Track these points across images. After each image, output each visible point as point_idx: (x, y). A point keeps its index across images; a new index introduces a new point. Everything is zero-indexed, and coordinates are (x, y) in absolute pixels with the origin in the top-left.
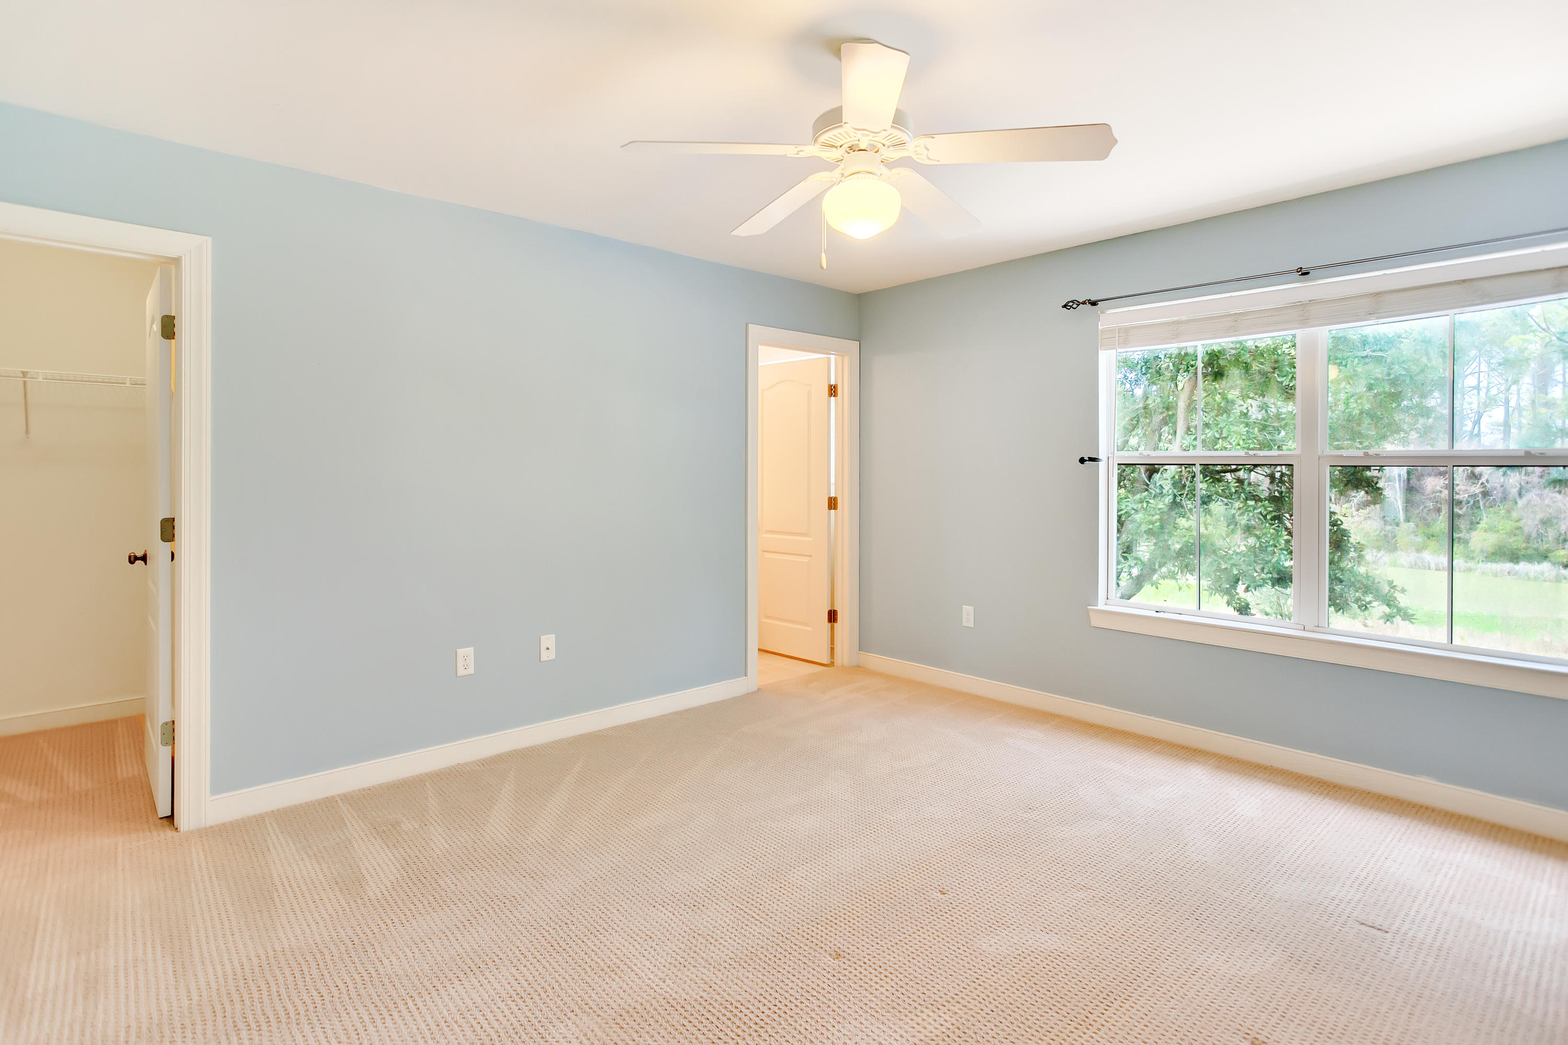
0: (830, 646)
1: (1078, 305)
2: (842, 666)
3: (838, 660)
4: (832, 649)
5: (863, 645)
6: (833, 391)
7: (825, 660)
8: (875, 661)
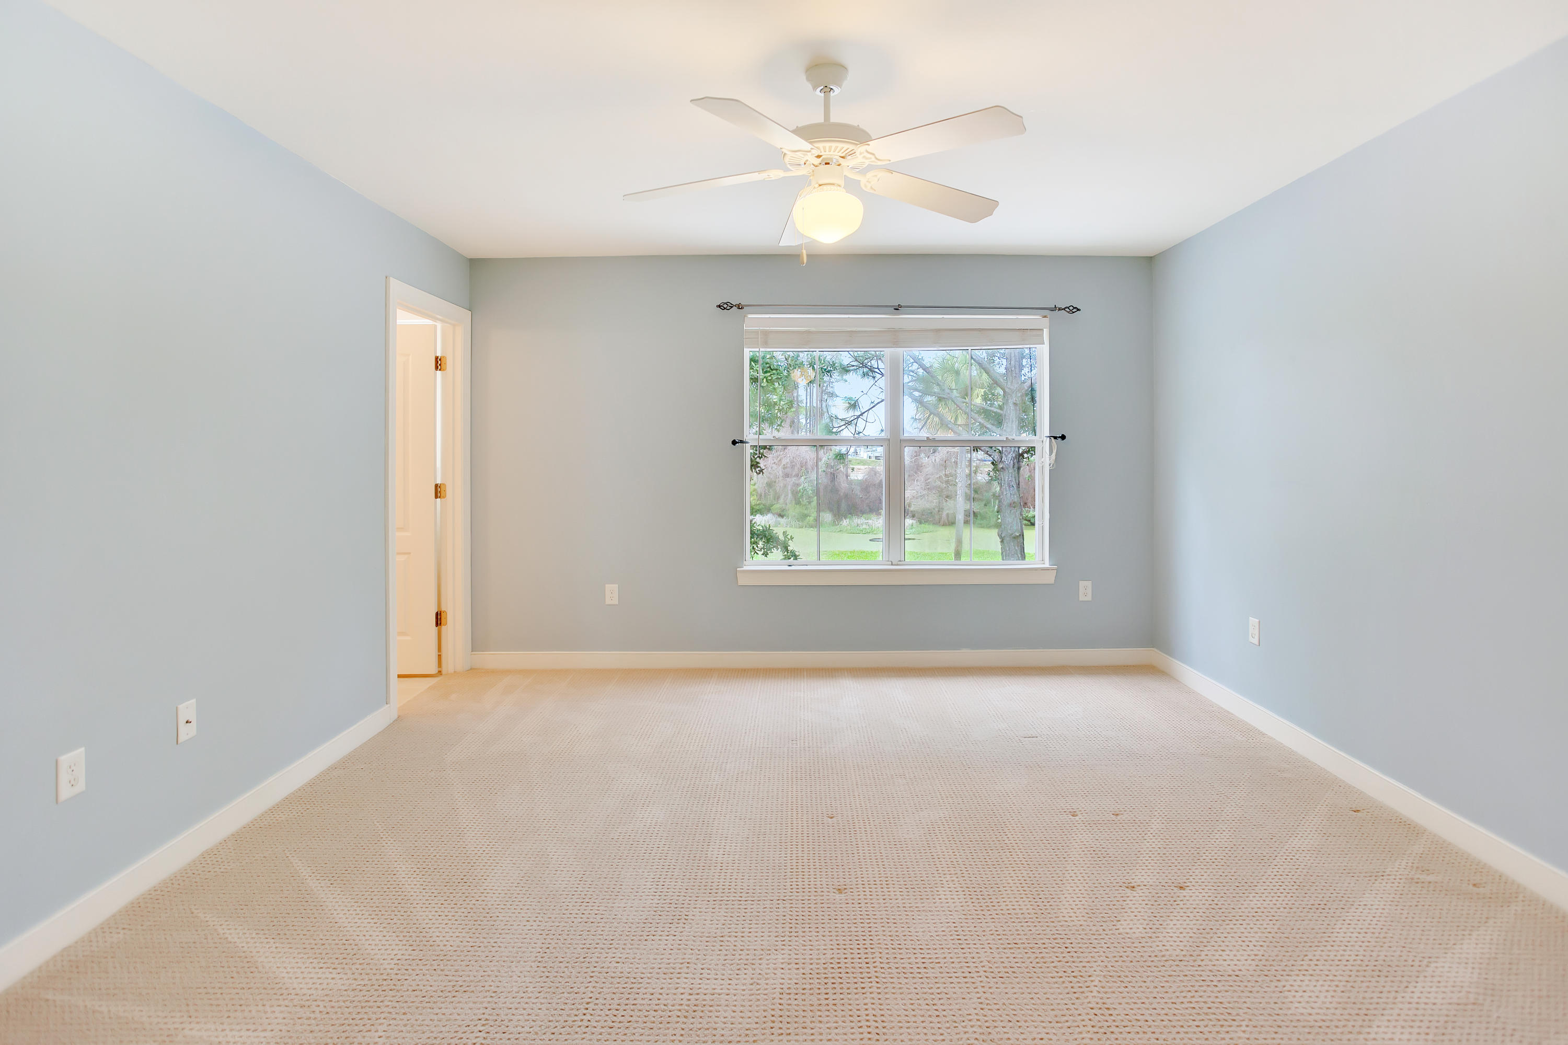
0: (437, 653)
1: (732, 307)
2: (455, 672)
3: (448, 666)
4: (440, 656)
5: (477, 644)
6: (439, 363)
7: (433, 670)
8: (494, 659)
